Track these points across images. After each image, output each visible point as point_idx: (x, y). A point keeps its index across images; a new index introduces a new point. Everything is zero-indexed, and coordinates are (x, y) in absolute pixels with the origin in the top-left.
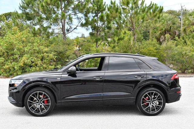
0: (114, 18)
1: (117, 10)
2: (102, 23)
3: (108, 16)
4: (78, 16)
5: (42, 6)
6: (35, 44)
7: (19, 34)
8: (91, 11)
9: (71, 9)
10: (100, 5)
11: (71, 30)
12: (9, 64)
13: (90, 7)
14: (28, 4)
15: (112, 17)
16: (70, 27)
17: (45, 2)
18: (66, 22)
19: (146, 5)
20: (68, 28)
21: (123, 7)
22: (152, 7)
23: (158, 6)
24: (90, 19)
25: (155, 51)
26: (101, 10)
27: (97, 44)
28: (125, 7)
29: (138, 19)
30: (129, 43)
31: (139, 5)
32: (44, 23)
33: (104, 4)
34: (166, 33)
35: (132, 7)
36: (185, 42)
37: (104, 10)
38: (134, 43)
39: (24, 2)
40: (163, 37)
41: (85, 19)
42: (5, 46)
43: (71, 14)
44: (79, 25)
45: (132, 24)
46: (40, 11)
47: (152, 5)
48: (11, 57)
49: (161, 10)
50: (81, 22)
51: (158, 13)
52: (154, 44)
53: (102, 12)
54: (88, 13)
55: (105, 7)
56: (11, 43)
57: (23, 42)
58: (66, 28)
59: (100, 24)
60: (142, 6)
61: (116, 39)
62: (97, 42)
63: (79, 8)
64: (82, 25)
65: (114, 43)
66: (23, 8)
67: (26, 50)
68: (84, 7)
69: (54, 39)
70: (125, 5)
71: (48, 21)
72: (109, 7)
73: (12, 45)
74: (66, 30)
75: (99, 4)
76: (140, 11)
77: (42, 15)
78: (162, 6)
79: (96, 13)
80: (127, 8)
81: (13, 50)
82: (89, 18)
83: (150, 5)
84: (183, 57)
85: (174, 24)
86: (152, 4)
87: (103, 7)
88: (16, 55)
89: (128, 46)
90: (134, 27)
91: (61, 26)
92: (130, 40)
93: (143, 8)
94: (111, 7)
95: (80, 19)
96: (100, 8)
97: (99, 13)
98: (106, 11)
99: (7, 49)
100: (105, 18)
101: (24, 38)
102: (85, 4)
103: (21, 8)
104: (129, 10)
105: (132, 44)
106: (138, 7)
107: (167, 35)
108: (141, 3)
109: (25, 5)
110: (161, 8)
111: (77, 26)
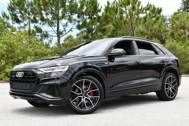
17: (42, 1)
19: (142, 6)
22: (149, 8)
23: (155, 7)
37: (99, 11)
47: (149, 6)
49: (160, 11)
55: (100, 8)
79: (89, 15)
83: (147, 6)
86: (149, 4)
98: (103, 12)
103: (10, 9)
110: (160, 9)
111: (72, 28)
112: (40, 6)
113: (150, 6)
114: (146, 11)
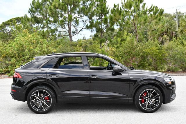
0: (118, 20)
1: (120, 13)
2: (105, 25)
3: (111, 18)
4: (83, 19)
5: (51, 9)
6: (44, 46)
7: (30, 36)
8: (95, 14)
9: (77, 12)
10: (104, 9)
11: (77, 32)
12: (20, 64)
13: (94, 10)
14: (37, 8)
15: (115, 19)
16: (76, 29)
17: (53, 6)
18: (72, 25)
19: (147, 7)
20: (74, 30)
21: (126, 10)
22: (153, 9)
23: (158, 8)
24: (95, 22)
25: (157, 51)
26: (105, 13)
27: (101, 45)
28: (128, 10)
29: (141, 21)
30: (133, 43)
31: (140, 8)
32: (52, 25)
33: (107, 7)
34: (164, 35)
35: (135, 9)
36: (182, 42)
37: (108, 13)
38: (137, 44)
39: (33, 6)
40: (161, 38)
41: (90, 22)
42: (17, 47)
43: (77, 17)
44: (85, 27)
45: (135, 25)
46: (47, 15)
47: (152, 8)
48: (22, 58)
49: (162, 12)
50: (86, 24)
51: (159, 15)
52: (156, 44)
53: (105, 15)
54: (93, 16)
55: (108, 10)
56: (21, 45)
57: (33, 44)
58: (72, 30)
59: (103, 26)
60: (143, 9)
61: (119, 40)
62: (101, 43)
63: (84, 11)
64: (87, 27)
65: (117, 44)
66: (32, 12)
67: (36, 51)
68: (89, 11)
69: (62, 40)
70: (128, 8)
71: (55, 24)
72: (112, 10)
73: (22, 46)
74: (72, 32)
75: (103, 7)
76: (142, 14)
77: (50, 18)
78: (162, 9)
79: (100, 16)
80: (130, 11)
81: (24, 51)
82: (93, 21)
83: (151, 8)
84: (184, 56)
85: (171, 25)
86: (153, 6)
87: (107, 10)
88: (26, 55)
89: (132, 46)
90: (136, 29)
91: (68, 29)
92: (133, 40)
93: (145, 11)
94: (114, 9)
95: (85, 22)
96: (104, 12)
97: (103, 16)
98: (109, 14)
99: (18, 50)
100: (109, 21)
101: (34, 40)
102: (90, 8)
103: (30, 12)
104: (131, 12)
105: (135, 45)
106: (140, 10)
107: (165, 36)
108: (142, 6)
109: (34, 9)
110: (162, 10)
111: (82, 29)
112: (51, 11)
113: (154, 7)
114: (149, 12)
